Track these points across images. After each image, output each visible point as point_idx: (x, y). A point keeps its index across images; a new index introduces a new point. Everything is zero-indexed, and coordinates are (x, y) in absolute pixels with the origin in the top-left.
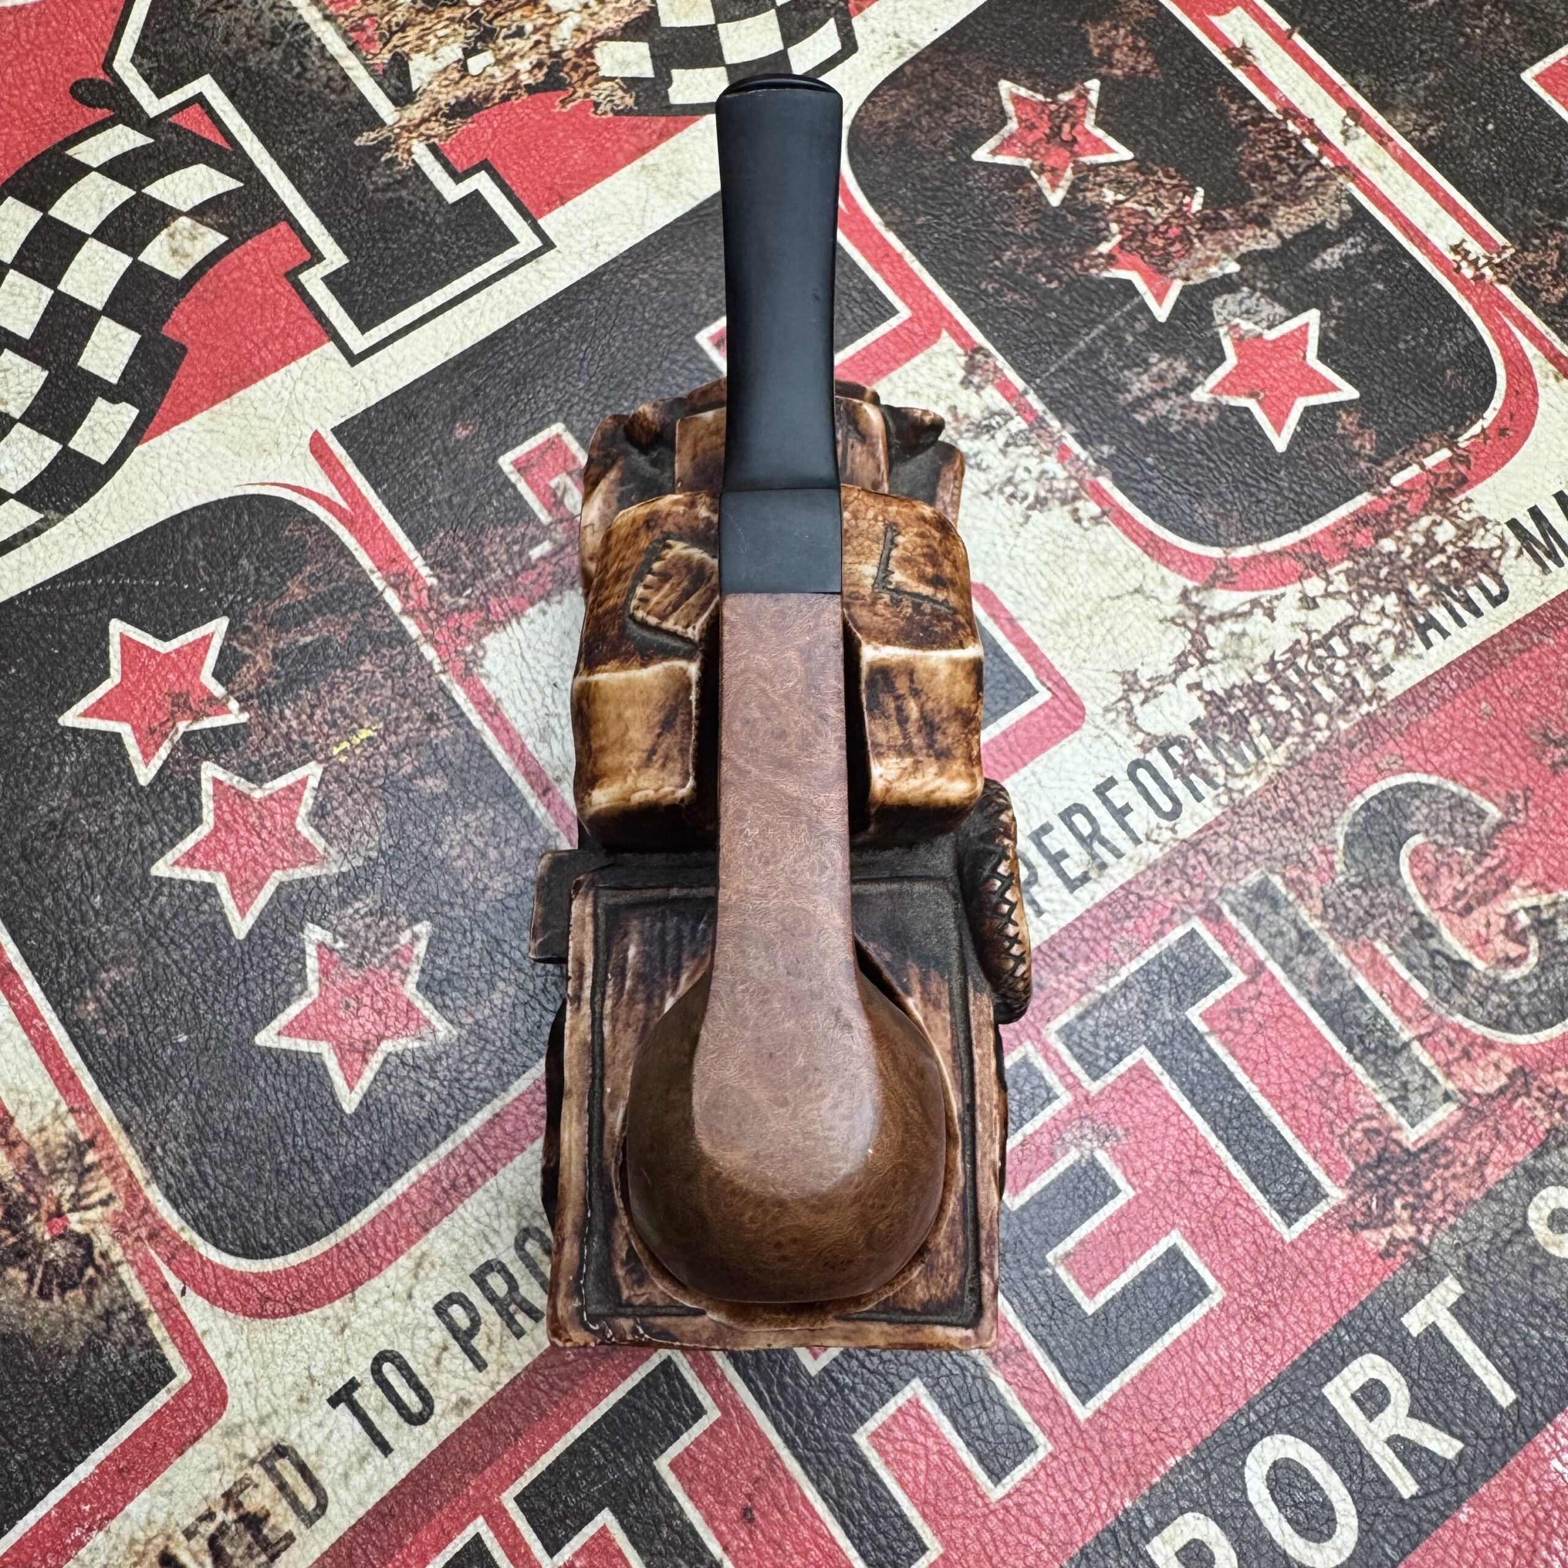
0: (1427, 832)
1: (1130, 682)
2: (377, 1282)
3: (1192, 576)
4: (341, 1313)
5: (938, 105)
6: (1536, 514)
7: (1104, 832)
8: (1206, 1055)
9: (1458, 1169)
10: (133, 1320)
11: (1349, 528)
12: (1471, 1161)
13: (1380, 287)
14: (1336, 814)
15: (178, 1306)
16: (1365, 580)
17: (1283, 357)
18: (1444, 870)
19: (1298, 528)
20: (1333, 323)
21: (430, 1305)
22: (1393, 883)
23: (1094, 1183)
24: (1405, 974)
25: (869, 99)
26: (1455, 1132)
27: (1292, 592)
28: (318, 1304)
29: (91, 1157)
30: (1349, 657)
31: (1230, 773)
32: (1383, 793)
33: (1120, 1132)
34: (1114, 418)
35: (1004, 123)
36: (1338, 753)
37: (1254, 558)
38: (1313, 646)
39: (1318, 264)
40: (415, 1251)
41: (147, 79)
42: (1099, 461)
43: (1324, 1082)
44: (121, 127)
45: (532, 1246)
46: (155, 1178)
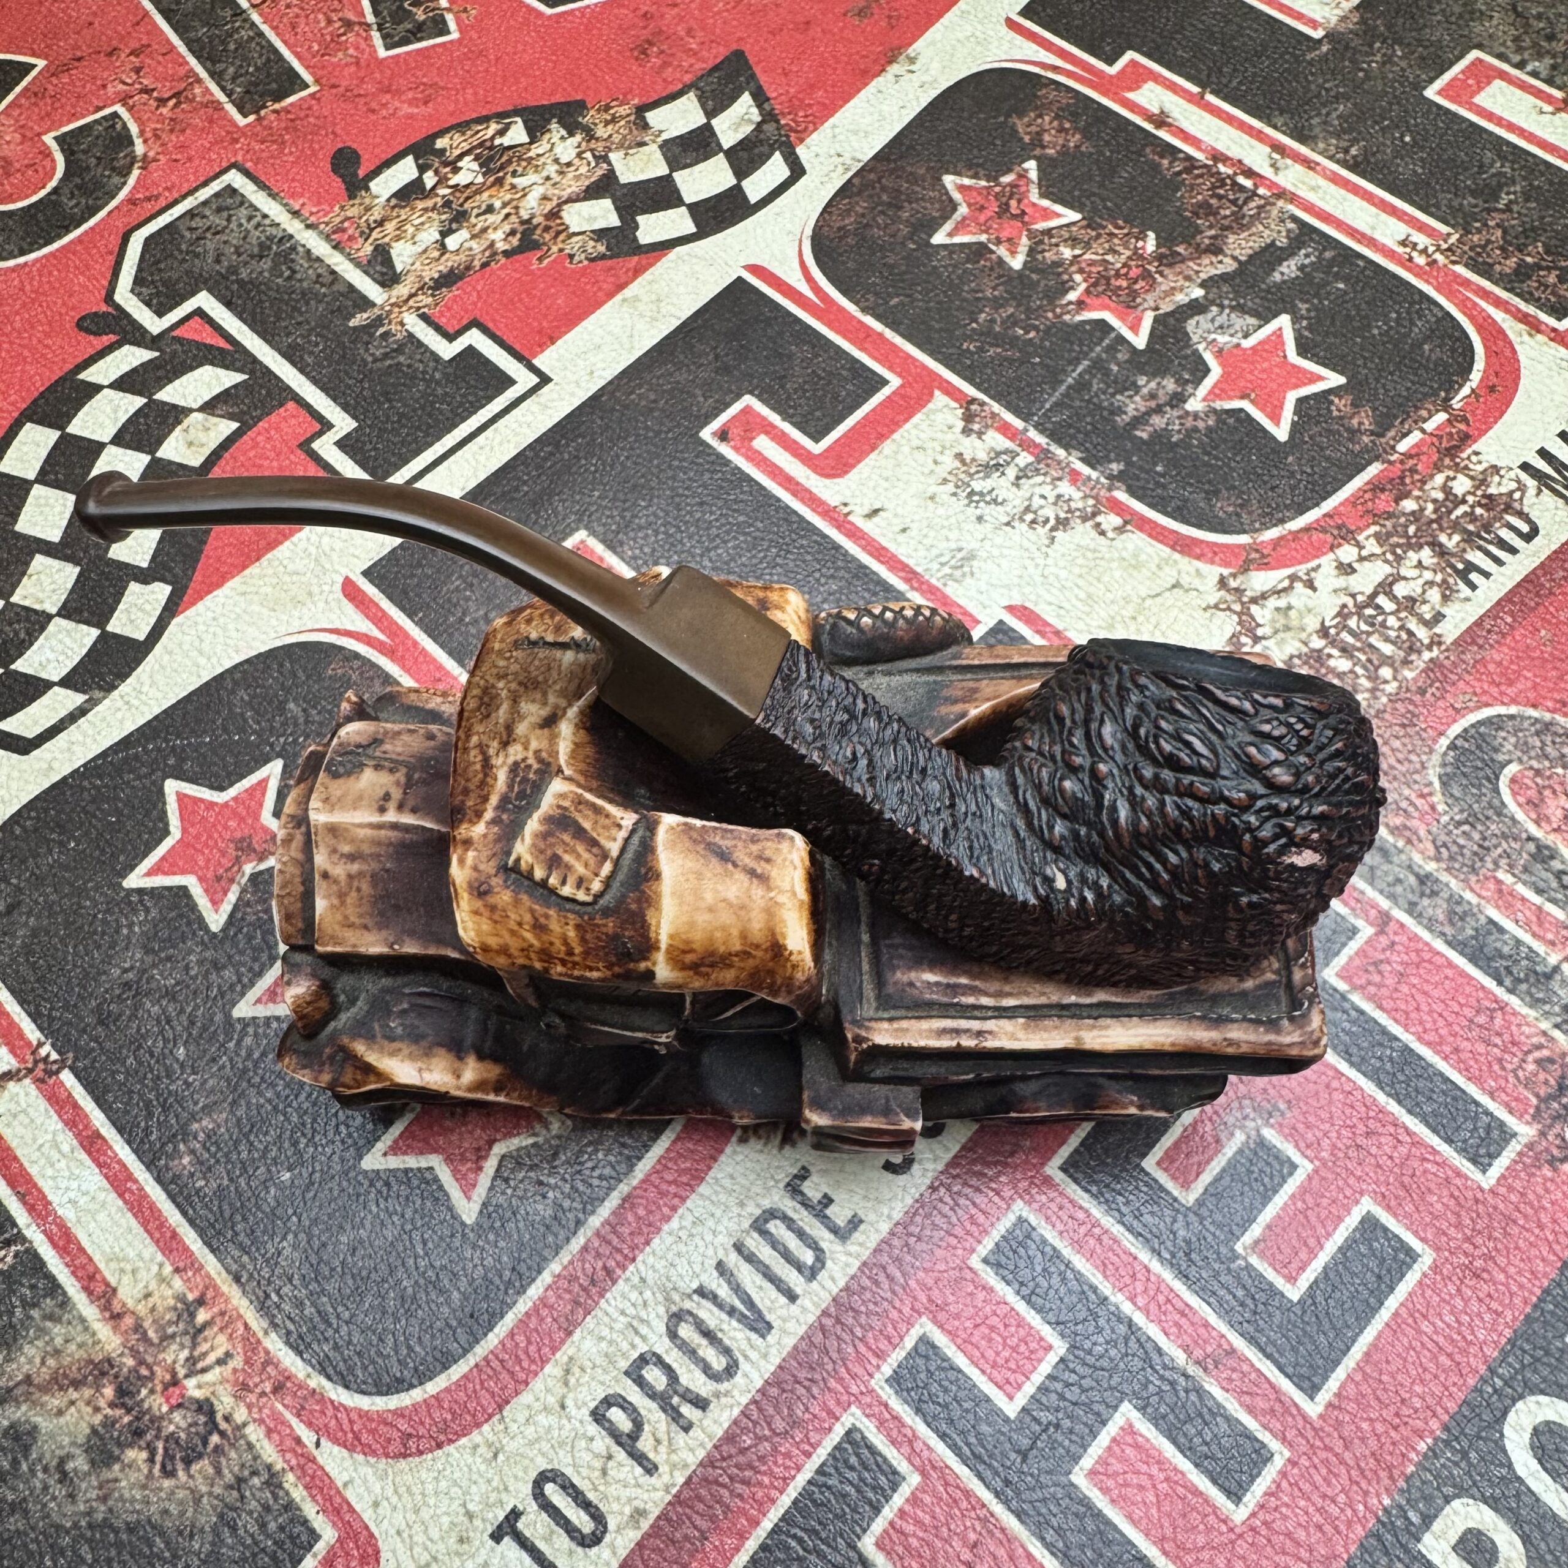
0: (1520, 760)
2: (526, 1398)
3: (1225, 564)
4: (491, 1437)
5: (889, 205)
6: (1543, 453)
8: (1353, 1013)
10: (267, 1483)
11: (1367, 496)
13: (1341, 286)
14: (1424, 758)
15: (312, 1460)
16: (1395, 540)
17: (1265, 360)
18: (1547, 793)
19: (1317, 505)
20: (1305, 323)
21: (585, 1412)
22: (1499, 814)
23: (1268, 1164)
24: (1537, 899)
25: (825, 210)
27: (1327, 562)
28: (464, 1432)
29: (202, 1316)
30: (1398, 611)
32: (1466, 730)
33: (1282, 1106)
34: (1115, 439)
35: (954, 207)
36: (1411, 702)
37: (1281, 538)
38: (1360, 607)
39: (1277, 277)
40: (561, 1356)
41: (148, 304)
42: (1110, 477)
43: (1481, 1019)
44: (126, 348)
45: (686, 1331)
46: (274, 1326)
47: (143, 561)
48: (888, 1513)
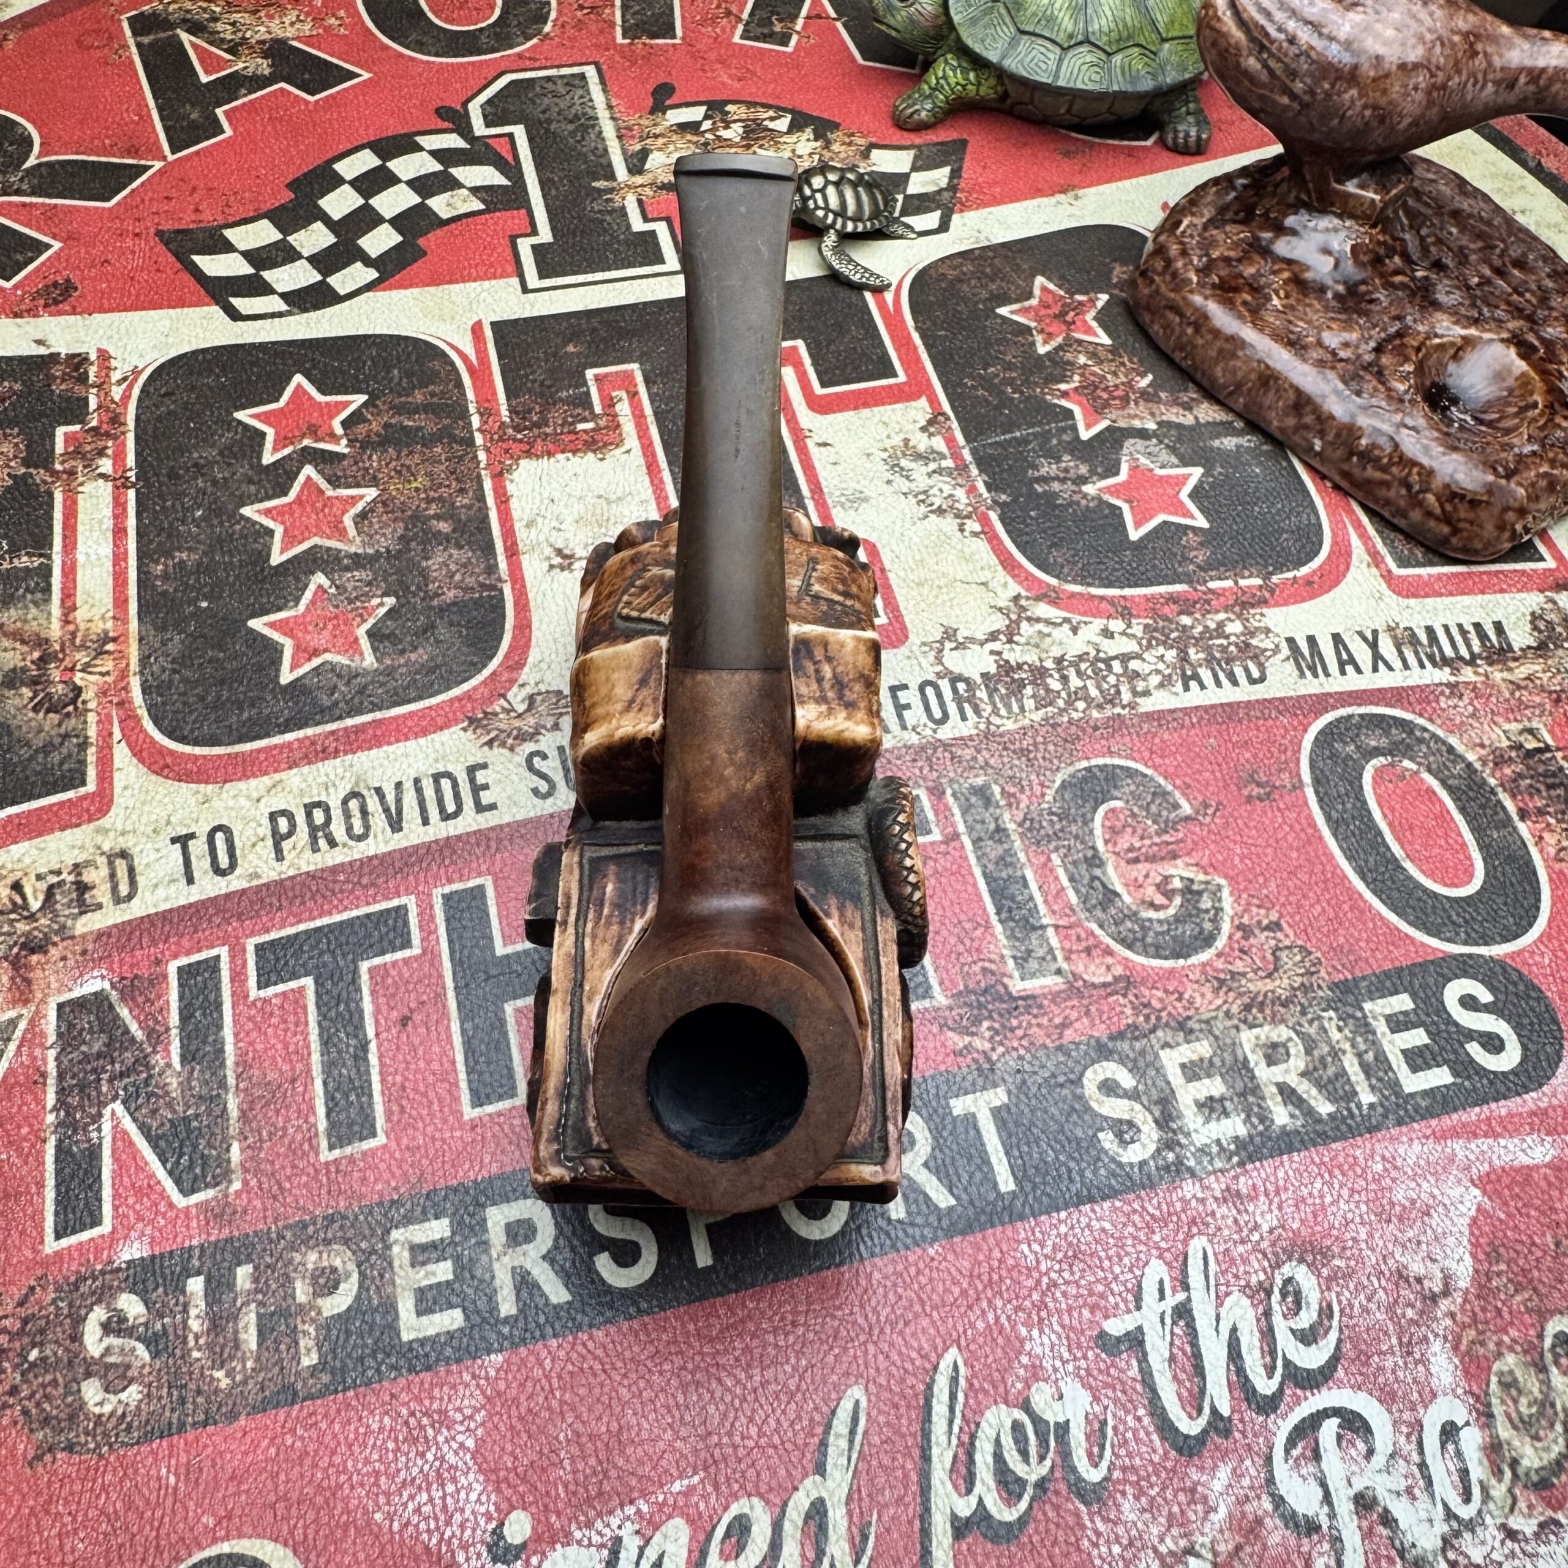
0: (1127, 802)
1: (950, 634)
2: (242, 785)
3: (1028, 590)
4: (209, 793)
5: (987, 276)
6: (1311, 640)
7: (883, 714)
9: (1045, 1021)
10: (79, 745)
11: (1162, 600)
12: (1057, 1021)
14: (1063, 765)
15: (111, 748)
16: (1157, 635)
17: (1162, 487)
18: (1129, 830)
19: (1123, 587)
20: (1211, 480)
21: (268, 810)
22: (1085, 823)
24: (1066, 883)
25: (941, 259)
26: (1055, 997)
27: (1098, 623)
28: (197, 782)
29: (110, 647)
30: (1122, 676)
31: (996, 712)
32: (1105, 765)
34: (1019, 482)
35: (1028, 299)
36: (1084, 730)
37: (1081, 594)
38: (1097, 659)
39: (1216, 443)
40: (277, 777)
41: (485, 116)
42: (994, 501)
43: (968, 926)
44: (454, 136)
45: (354, 804)
46: (141, 673)
47: (374, 253)
48: (388, 958)
